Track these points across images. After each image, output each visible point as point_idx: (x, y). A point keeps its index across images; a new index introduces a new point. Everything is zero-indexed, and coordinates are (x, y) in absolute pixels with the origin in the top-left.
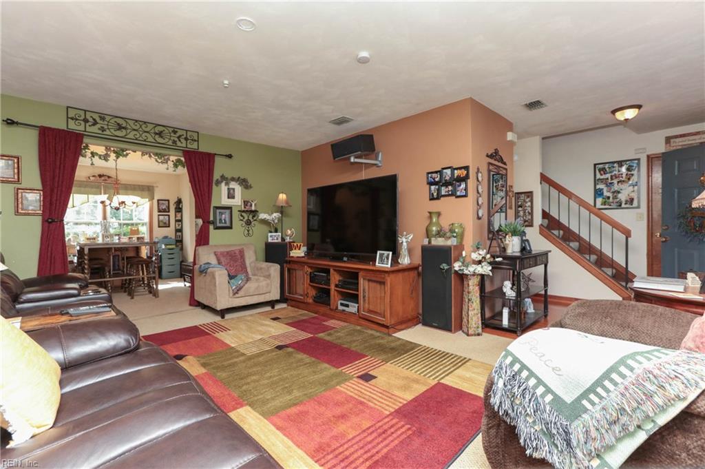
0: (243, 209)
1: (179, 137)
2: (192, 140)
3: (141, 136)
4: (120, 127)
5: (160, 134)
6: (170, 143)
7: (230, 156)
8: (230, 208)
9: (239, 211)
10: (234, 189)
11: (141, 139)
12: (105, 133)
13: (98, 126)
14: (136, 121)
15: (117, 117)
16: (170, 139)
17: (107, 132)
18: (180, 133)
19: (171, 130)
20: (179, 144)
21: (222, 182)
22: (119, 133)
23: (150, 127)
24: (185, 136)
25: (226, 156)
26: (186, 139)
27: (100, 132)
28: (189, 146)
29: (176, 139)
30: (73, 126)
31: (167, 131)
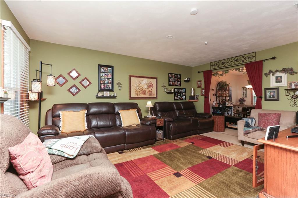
0: (289, 88)
1: (245, 59)
2: (252, 57)
3: (230, 64)
4: (223, 63)
5: (237, 60)
6: (241, 62)
7: (274, 58)
8: (277, 89)
9: (285, 90)
10: (281, 77)
11: (230, 65)
12: (219, 67)
13: (217, 65)
14: (228, 59)
15: (222, 60)
16: (241, 61)
17: (220, 67)
18: (246, 56)
19: (241, 56)
20: (245, 61)
21: (270, 74)
22: (223, 66)
23: (233, 59)
24: (248, 56)
25: (271, 59)
26: (249, 58)
27: (218, 67)
28: (250, 60)
29: (244, 60)
30: (212, 68)
31: (240, 58)
